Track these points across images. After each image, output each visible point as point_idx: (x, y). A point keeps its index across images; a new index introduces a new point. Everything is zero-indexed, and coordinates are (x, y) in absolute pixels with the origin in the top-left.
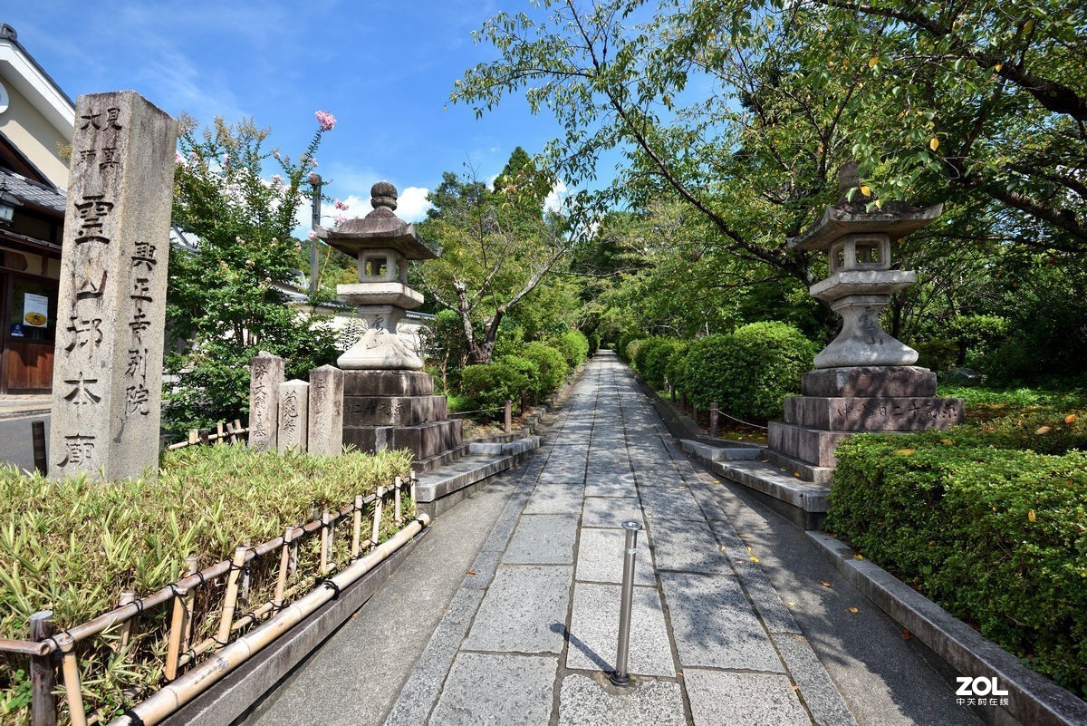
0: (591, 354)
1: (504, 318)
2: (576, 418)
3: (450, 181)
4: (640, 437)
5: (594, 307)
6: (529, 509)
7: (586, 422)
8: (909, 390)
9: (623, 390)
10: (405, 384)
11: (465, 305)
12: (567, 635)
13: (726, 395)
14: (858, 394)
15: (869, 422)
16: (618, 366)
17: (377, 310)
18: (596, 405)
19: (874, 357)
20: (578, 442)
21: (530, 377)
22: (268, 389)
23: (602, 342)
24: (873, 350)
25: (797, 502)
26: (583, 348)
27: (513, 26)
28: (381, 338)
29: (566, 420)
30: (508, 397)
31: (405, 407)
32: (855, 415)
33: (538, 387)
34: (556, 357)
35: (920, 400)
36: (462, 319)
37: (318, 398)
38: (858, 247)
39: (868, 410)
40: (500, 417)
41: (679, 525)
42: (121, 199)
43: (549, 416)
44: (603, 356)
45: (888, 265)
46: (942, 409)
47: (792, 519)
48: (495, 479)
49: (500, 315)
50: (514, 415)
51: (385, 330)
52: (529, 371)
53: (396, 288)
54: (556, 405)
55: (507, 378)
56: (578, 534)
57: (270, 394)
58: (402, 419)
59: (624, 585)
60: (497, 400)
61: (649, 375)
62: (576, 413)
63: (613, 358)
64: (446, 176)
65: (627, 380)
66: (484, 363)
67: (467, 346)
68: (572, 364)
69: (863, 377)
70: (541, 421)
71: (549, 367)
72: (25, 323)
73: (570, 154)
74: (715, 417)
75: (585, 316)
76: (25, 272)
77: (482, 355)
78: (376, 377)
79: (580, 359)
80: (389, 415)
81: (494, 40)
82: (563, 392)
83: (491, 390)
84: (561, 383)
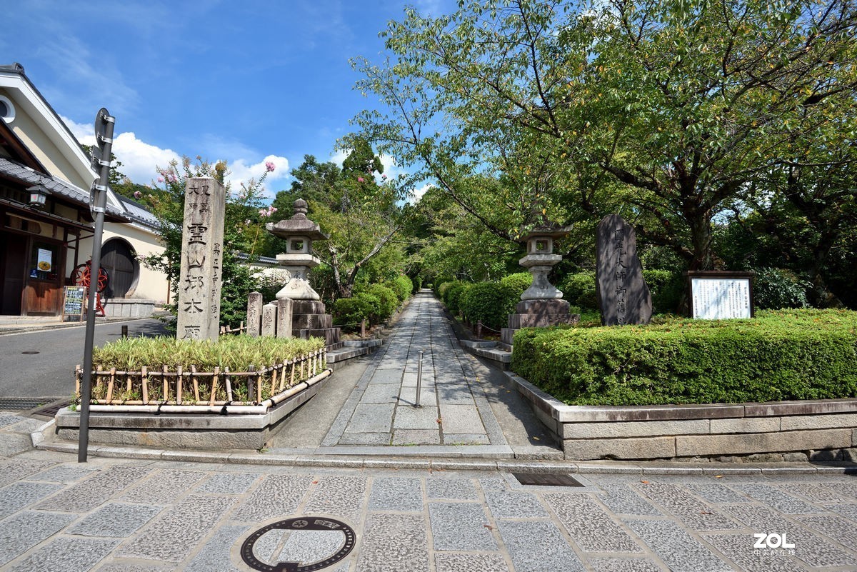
0: (415, 292)
1: (360, 270)
2: (403, 331)
3: (310, 161)
4: (438, 340)
5: (417, 258)
6: (379, 368)
7: (409, 333)
8: (558, 310)
9: (434, 316)
10: (314, 307)
11: (336, 262)
12: (398, 399)
13: (487, 316)
14: (534, 313)
15: (538, 325)
16: (433, 301)
17: (297, 269)
18: (415, 324)
19: (543, 295)
20: (404, 343)
21: (375, 306)
22: (256, 309)
23: (423, 283)
24: (542, 292)
25: (501, 360)
26: (408, 287)
27: (370, 117)
28: (299, 283)
29: (396, 332)
30: (362, 317)
31: (315, 320)
32: (532, 321)
33: (380, 312)
34: (391, 294)
35: (561, 315)
36: (334, 270)
37: (282, 313)
38: (538, 242)
39: (538, 320)
40: (358, 330)
41: (449, 371)
42: (211, 226)
43: (386, 330)
44: (423, 293)
45: (551, 251)
46: (570, 319)
47: (500, 368)
48: (359, 358)
49: (357, 268)
50: (367, 329)
51: (301, 279)
52: (374, 302)
53: (309, 257)
54: (390, 325)
55: (362, 306)
56: (403, 375)
57: (257, 310)
58: (313, 325)
59: (417, 387)
60: (356, 319)
61: (451, 306)
62: (403, 328)
63: (430, 295)
64: (307, 157)
65: (437, 310)
66: (347, 297)
67: (336, 286)
68: (401, 299)
69: (537, 304)
70: (381, 333)
71: (386, 301)
72: (39, 269)
73: (400, 185)
74: (480, 328)
75: (410, 265)
76: (40, 234)
77: (346, 293)
78: (299, 304)
79: (407, 296)
80: (306, 323)
81: (360, 123)
82: (395, 317)
83: (353, 313)
84: (394, 311)
